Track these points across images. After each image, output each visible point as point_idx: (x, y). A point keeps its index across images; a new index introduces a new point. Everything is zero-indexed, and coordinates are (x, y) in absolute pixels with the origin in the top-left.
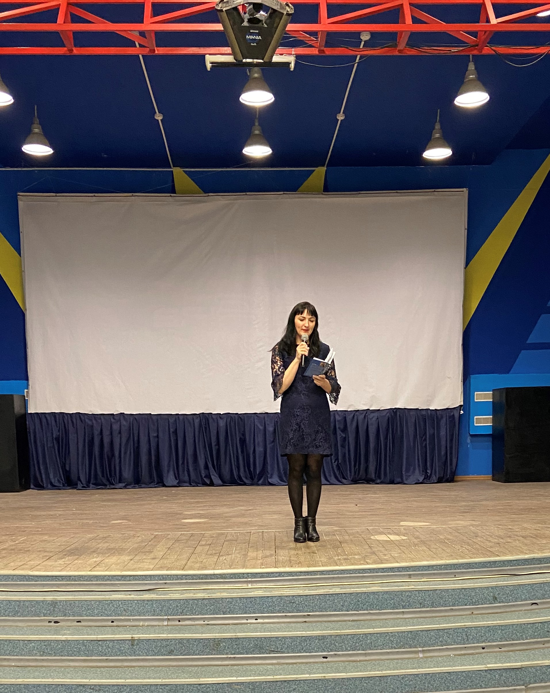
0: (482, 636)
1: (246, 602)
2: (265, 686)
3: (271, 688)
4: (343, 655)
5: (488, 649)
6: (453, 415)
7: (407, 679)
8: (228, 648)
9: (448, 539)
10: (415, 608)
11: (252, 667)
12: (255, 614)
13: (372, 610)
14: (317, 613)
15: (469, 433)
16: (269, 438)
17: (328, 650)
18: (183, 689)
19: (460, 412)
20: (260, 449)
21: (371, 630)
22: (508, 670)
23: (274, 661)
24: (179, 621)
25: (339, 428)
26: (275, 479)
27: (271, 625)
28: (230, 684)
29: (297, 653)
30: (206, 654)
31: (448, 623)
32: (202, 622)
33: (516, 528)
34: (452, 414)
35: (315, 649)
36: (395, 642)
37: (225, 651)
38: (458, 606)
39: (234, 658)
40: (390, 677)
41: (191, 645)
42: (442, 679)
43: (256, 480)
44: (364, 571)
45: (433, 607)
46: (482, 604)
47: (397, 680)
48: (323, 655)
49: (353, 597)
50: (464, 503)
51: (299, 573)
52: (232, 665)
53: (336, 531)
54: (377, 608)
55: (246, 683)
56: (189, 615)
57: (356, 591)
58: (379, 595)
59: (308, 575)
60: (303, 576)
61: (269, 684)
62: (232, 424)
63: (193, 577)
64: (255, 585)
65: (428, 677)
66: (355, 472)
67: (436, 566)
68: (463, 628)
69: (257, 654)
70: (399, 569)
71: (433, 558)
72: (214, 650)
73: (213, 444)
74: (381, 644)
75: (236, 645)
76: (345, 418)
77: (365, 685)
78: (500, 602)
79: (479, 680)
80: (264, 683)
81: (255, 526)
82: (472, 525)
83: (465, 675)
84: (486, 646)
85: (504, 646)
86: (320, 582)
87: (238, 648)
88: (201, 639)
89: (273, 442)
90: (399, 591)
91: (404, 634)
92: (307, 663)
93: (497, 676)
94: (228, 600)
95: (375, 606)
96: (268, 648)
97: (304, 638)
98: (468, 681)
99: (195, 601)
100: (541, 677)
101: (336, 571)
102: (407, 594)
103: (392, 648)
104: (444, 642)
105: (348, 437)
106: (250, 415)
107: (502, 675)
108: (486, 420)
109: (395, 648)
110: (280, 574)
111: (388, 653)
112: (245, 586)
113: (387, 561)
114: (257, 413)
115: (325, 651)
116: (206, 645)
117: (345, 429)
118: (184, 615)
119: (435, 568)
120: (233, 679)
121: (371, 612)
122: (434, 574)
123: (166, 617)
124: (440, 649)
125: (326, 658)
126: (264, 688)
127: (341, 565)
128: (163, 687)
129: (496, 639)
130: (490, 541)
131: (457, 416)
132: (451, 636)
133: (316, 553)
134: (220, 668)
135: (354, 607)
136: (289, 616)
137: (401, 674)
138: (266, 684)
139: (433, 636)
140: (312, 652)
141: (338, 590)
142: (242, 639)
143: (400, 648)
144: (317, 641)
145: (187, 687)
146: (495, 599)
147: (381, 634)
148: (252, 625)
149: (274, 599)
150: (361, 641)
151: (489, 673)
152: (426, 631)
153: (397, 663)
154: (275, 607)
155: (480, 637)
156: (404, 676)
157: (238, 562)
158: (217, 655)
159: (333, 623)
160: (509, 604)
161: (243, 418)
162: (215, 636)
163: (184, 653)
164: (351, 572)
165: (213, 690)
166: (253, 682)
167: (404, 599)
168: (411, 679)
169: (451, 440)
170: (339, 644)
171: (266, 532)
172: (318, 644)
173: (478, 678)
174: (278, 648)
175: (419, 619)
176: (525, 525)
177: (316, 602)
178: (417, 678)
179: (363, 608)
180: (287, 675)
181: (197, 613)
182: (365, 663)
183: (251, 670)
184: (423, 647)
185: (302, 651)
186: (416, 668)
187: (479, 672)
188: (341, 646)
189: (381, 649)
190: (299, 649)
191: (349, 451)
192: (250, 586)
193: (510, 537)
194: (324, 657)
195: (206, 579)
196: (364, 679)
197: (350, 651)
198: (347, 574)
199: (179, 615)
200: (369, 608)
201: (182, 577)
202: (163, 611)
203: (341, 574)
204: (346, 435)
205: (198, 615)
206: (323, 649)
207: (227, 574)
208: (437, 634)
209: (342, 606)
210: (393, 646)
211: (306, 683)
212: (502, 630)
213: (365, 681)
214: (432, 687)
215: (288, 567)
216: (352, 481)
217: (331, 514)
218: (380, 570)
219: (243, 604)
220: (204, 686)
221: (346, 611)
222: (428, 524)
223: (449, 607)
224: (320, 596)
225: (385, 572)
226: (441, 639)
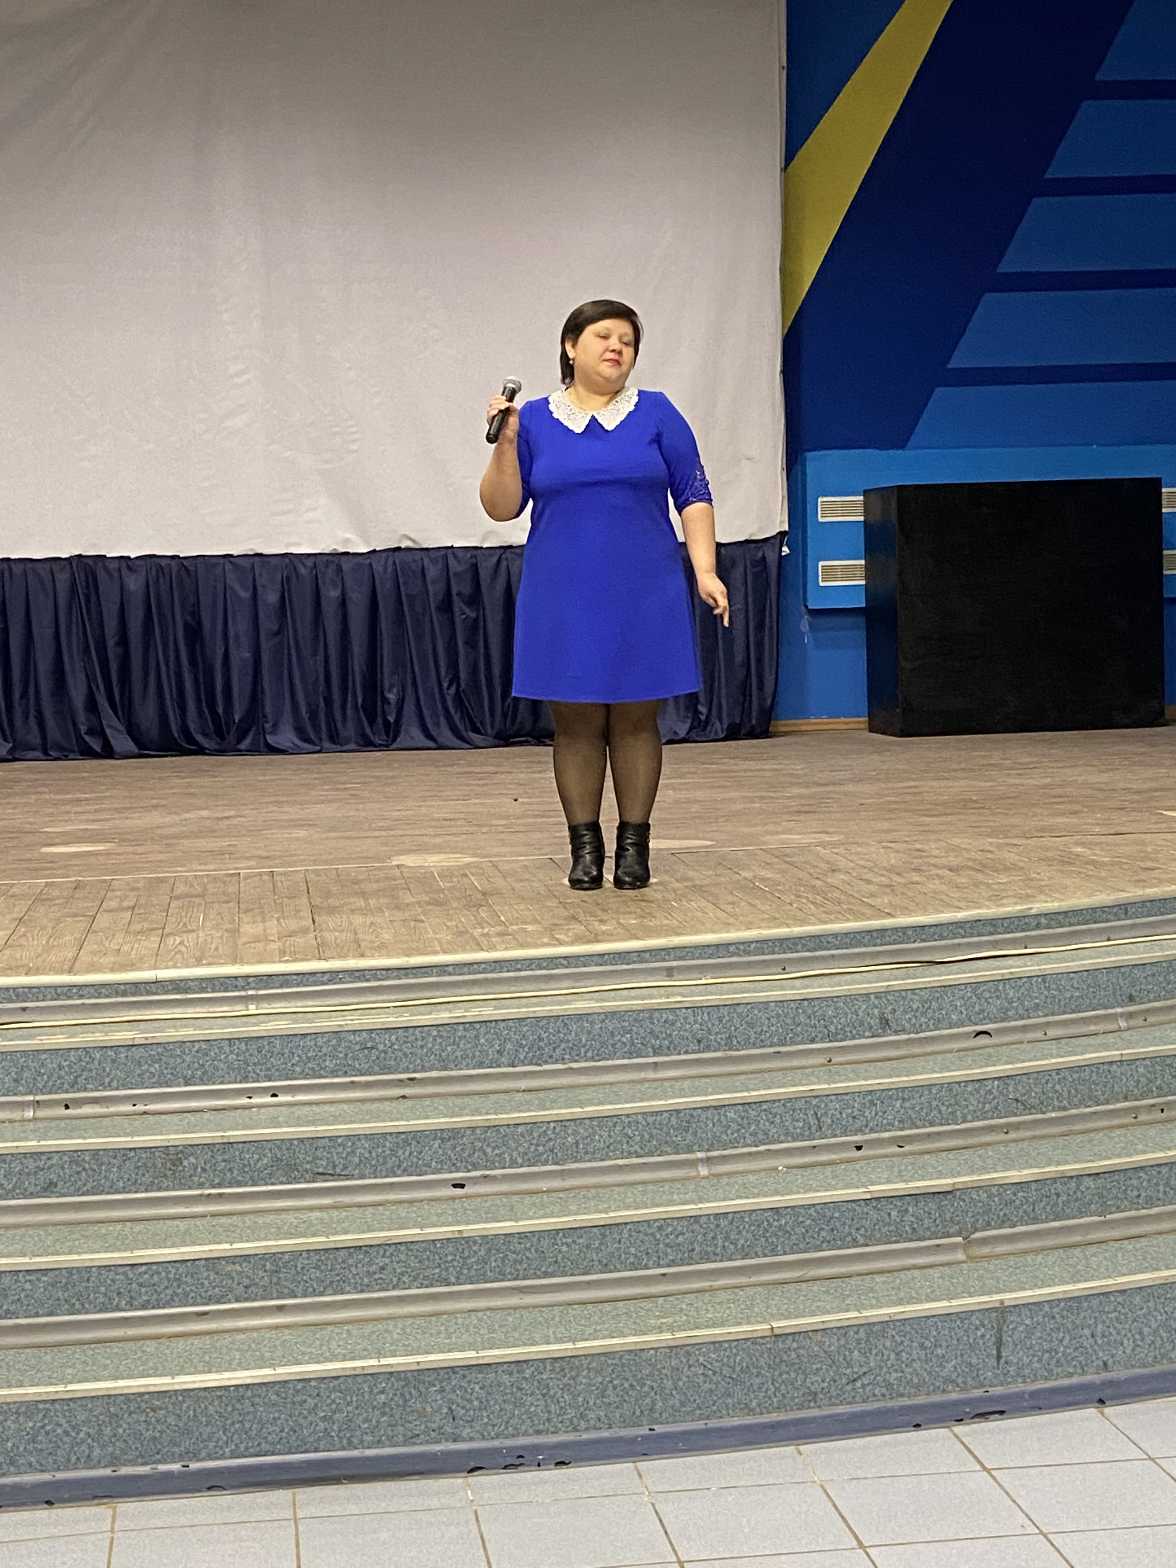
0: (854, 1118)
1: (247, 1050)
2: (306, 1262)
3: (323, 1267)
4: (505, 1177)
5: (870, 1149)
6: (764, 558)
7: (670, 1229)
8: (204, 1170)
9: (763, 880)
10: (686, 1052)
11: (269, 1219)
12: (270, 1080)
13: (576, 1061)
14: (434, 1074)
15: (806, 607)
16: (268, 624)
17: (466, 1167)
18: (88, 1280)
19: (781, 551)
20: (241, 655)
21: (577, 1111)
22: (921, 1198)
23: (326, 1201)
24: (67, 1107)
25: (459, 594)
26: (286, 736)
27: (314, 1108)
28: (211, 1262)
29: (386, 1177)
30: (143, 1189)
31: (769, 1088)
32: (128, 1108)
33: (933, 848)
34: (760, 554)
35: (434, 1163)
36: (638, 1139)
37: (196, 1179)
38: (793, 1043)
39: (220, 1195)
40: (628, 1227)
41: (103, 1167)
42: (759, 1226)
43: (232, 738)
44: (552, 962)
45: (730, 1049)
46: (854, 1038)
47: (646, 1234)
48: (454, 1179)
49: (525, 1029)
50: (796, 791)
51: (384, 972)
52: (213, 1215)
53: (468, 865)
54: (589, 1054)
55: (257, 1258)
56: (92, 1090)
57: (534, 1012)
58: (592, 1023)
59: (406, 976)
60: (394, 979)
61: (318, 1257)
62: (164, 588)
63: (98, 989)
64: (267, 1006)
65: (723, 1223)
66: (505, 715)
67: (737, 944)
68: (807, 1099)
69: (282, 1183)
70: (640, 955)
71: (727, 926)
72: (165, 1176)
73: (111, 642)
74: (602, 1145)
75: (225, 1161)
76: (475, 569)
77: (564, 1248)
78: (896, 1033)
79: (850, 1226)
80: (304, 1255)
81: (249, 858)
82: (823, 845)
83: (814, 1214)
84: (867, 1142)
85: (910, 1139)
86: (438, 993)
87: (230, 1170)
88: (131, 1149)
89: (277, 633)
90: (643, 1011)
91: (659, 1118)
92: (411, 1202)
93: (894, 1214)
94: (197, 1046)
95: (583, 1050)
96: (308, 1166)
97: (403, 1136)
98: (822, 1229)
99: (110, 1053)
100: (1002, 1213)
101: (479, 963)
102: (665, 1016)
103: (630, 1155)
104: (761, 1136)
105: (485, 620)
106: (214, 561)
107: (907, 1211)
108: (848, 572)
109: (639, 1156)
110: (333, 976)
111: (620, 1169)
112: (239, 1009)
113: (610, 937)
114: (231, 556)
115: (458, 1170)
116: (145, 1165)
117: (475, 599)
118: (79, 1091)
119: (732, 949)
120: (223, 1248)
121: (575, 1065)
122: (731, 966)
123: (31, 1098)
124: (750, 1154)
125: (462, 1186)
126: (303, 1268)
127: (492, 948)
128: (33, 1278)
129: (888, 1124)
130: (868, 882)
131: (772, 558)
132: (777, 1120)
133: (423, 921)
134: (182, 1225)
135: (530, 1055)
136: (359, 1083)
137: (656, 1217)
138: (308, 1259)
139: (733, 1120)
140: (426, 1173)
141: (488, 1012)
142: (240, 1146)
143: (651, 1154)
144: (436, 1145)
145: (100, 1274)
146: (885, 1023)
147: (602, 1119)
148: (263, 1110)
149: (320, 1041)
150: (550, 1139)
151: (875, 1207)
152: (716, 1108)
153: (645, 1192)
154: (324, 1061)
155: (851, 1120)
156: (664, 1223)
157: (216, 949)
158: (174, 1189)
159: (477, 1097)
160: (922, 1035)
161: (192, 568)
162: (169, 1140)
163: (85, 1188)
164: (519, 966)
165: (168, 1279)
166: (274, 1254)
167: (656, 1029)
168: (679, 1228)
169: (760, 626)
170: (494, 1149)
171: (281, 874)
172: (440, 1151)
173: (849, 1222)
174: (334, 1167)
175: (697, 1082)
176: (956, 841)
177: (430, 1045)
178: (696, 1227)
179: (551, 1057)
180: (364, 1232)
181: (114, 1084)
182: (561, 1195)
183: (267, 1226)
184: (708, 1150)
185: (399, 1172)
186: (692, 1202)
187: (850, 1206)
188: (499, 1155)
189: (602, 1160)
190: (390, 1165)
191: (488, 656)
192: (252, 1009)
193: (917, 870)
194: (455, 1186)
195: (134, 994)
196: (561, 1235)
197: (522, 1166)
198: (508, 971)
199: (67, 1092)
200: (567, 1057)
201: (69, 990)
202: (23, 1082)
203: (491, 972)
204: (478, 610)
205: (117, 1089)
206: (454, 1164)
207: (192, 980)
208: (743, 1114)
209: (498, 1052)
210: (632, 1150)
211: (412, 1250)
212: (904, 1100)
213: (564, 1240)
214: (732, 1247)
215: (354, 957)
216: (495, 737)
217: (448, 823)
218: (594, 958)
219: (238, 1055)
220: (144, 1268)
221: (509, 1066)
222: (709, 843)
223: (771, 1046)
224: (441, 1028)
225: (605, 963)
226: (753, 1127)
